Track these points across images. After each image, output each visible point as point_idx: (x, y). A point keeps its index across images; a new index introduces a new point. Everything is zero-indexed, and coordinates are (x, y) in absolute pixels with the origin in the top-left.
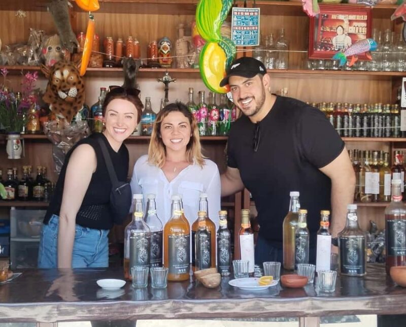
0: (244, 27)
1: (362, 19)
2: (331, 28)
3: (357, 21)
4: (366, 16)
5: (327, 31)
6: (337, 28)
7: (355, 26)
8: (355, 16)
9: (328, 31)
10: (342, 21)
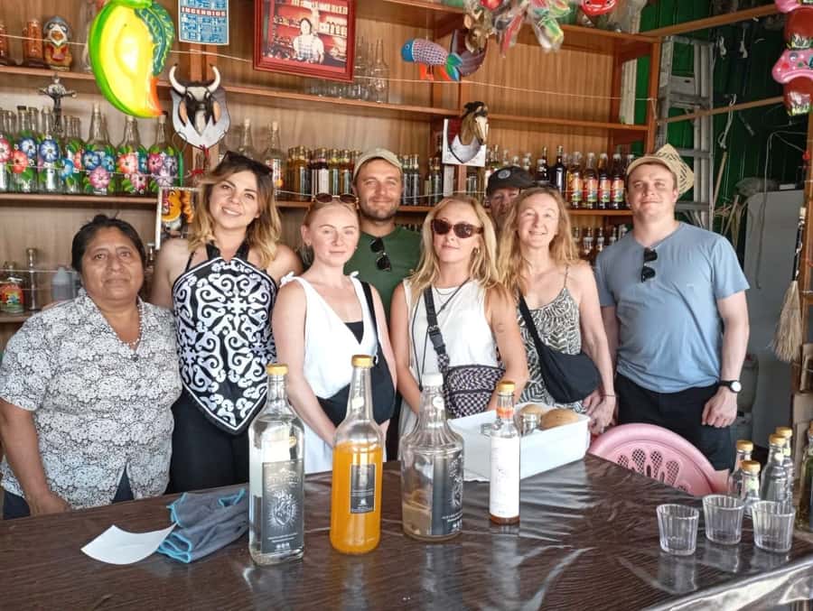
0: (201, 10)
1: (340, 12)
2: (291, 22)
3: (332, 14)
4: (347, 8)
5: (283, 25)
6: (300, 23)
7: (328, 23)
8: (329, 6)
9: (286, 26)
10: (308, 11)
